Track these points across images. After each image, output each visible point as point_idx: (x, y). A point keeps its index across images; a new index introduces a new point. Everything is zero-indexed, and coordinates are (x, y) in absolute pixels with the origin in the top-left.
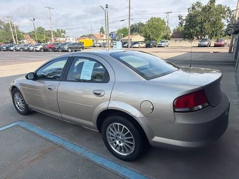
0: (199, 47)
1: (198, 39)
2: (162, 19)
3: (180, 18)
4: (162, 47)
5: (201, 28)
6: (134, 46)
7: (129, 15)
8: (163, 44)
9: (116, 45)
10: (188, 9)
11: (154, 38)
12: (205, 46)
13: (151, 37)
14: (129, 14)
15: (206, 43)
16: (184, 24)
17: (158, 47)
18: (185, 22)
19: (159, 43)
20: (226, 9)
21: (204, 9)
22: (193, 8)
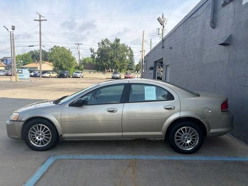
0: (112, 78)
1: (109, 71)
2: (68, 49)
3: (92, 51)
4: (77, 77)
5: (112, 62)
6: (44, 75)
7: (40, 42)
8: (78, 75)
9: (22, 73)
10: (99, 44)
11: (67, 67)
12: (117, 78)
13: (64, 67)
14: (40, 40)
15: (118, 76)
16: (96, 57)
17: (73, 77)
18: (96, 55)
19: (74, 74)
20: (128, 49)
21: (112, 46)
22: (103, 43)
